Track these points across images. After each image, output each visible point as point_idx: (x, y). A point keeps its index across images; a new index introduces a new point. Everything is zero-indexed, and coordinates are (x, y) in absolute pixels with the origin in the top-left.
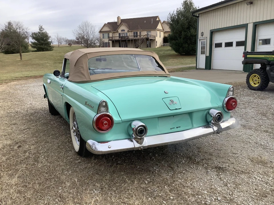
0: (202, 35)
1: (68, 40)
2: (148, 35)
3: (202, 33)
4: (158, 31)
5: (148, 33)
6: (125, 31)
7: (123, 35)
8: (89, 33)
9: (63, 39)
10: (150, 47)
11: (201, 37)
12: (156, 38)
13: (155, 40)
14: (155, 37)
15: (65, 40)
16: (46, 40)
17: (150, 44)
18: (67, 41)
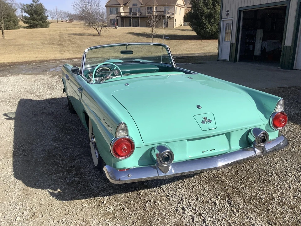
0: (227, 14)
1: (70, 14)
2: (165, 11)
3: (227, 12)
4: (177, 7)
5: (165, 9)
6: (138, 5)
7: (135, 10)
8: (92, 7)
9: (65, 13)
10: (167, 26)
11: (226, 17)
12: (175, 15)
13: (174, 17)
14: (173, 14)
15: (67, 14)
16: (41, 14)
17: (167, 23)
18: (70, 16)
